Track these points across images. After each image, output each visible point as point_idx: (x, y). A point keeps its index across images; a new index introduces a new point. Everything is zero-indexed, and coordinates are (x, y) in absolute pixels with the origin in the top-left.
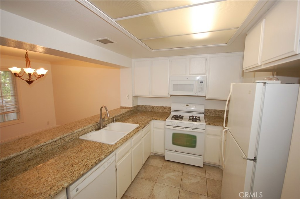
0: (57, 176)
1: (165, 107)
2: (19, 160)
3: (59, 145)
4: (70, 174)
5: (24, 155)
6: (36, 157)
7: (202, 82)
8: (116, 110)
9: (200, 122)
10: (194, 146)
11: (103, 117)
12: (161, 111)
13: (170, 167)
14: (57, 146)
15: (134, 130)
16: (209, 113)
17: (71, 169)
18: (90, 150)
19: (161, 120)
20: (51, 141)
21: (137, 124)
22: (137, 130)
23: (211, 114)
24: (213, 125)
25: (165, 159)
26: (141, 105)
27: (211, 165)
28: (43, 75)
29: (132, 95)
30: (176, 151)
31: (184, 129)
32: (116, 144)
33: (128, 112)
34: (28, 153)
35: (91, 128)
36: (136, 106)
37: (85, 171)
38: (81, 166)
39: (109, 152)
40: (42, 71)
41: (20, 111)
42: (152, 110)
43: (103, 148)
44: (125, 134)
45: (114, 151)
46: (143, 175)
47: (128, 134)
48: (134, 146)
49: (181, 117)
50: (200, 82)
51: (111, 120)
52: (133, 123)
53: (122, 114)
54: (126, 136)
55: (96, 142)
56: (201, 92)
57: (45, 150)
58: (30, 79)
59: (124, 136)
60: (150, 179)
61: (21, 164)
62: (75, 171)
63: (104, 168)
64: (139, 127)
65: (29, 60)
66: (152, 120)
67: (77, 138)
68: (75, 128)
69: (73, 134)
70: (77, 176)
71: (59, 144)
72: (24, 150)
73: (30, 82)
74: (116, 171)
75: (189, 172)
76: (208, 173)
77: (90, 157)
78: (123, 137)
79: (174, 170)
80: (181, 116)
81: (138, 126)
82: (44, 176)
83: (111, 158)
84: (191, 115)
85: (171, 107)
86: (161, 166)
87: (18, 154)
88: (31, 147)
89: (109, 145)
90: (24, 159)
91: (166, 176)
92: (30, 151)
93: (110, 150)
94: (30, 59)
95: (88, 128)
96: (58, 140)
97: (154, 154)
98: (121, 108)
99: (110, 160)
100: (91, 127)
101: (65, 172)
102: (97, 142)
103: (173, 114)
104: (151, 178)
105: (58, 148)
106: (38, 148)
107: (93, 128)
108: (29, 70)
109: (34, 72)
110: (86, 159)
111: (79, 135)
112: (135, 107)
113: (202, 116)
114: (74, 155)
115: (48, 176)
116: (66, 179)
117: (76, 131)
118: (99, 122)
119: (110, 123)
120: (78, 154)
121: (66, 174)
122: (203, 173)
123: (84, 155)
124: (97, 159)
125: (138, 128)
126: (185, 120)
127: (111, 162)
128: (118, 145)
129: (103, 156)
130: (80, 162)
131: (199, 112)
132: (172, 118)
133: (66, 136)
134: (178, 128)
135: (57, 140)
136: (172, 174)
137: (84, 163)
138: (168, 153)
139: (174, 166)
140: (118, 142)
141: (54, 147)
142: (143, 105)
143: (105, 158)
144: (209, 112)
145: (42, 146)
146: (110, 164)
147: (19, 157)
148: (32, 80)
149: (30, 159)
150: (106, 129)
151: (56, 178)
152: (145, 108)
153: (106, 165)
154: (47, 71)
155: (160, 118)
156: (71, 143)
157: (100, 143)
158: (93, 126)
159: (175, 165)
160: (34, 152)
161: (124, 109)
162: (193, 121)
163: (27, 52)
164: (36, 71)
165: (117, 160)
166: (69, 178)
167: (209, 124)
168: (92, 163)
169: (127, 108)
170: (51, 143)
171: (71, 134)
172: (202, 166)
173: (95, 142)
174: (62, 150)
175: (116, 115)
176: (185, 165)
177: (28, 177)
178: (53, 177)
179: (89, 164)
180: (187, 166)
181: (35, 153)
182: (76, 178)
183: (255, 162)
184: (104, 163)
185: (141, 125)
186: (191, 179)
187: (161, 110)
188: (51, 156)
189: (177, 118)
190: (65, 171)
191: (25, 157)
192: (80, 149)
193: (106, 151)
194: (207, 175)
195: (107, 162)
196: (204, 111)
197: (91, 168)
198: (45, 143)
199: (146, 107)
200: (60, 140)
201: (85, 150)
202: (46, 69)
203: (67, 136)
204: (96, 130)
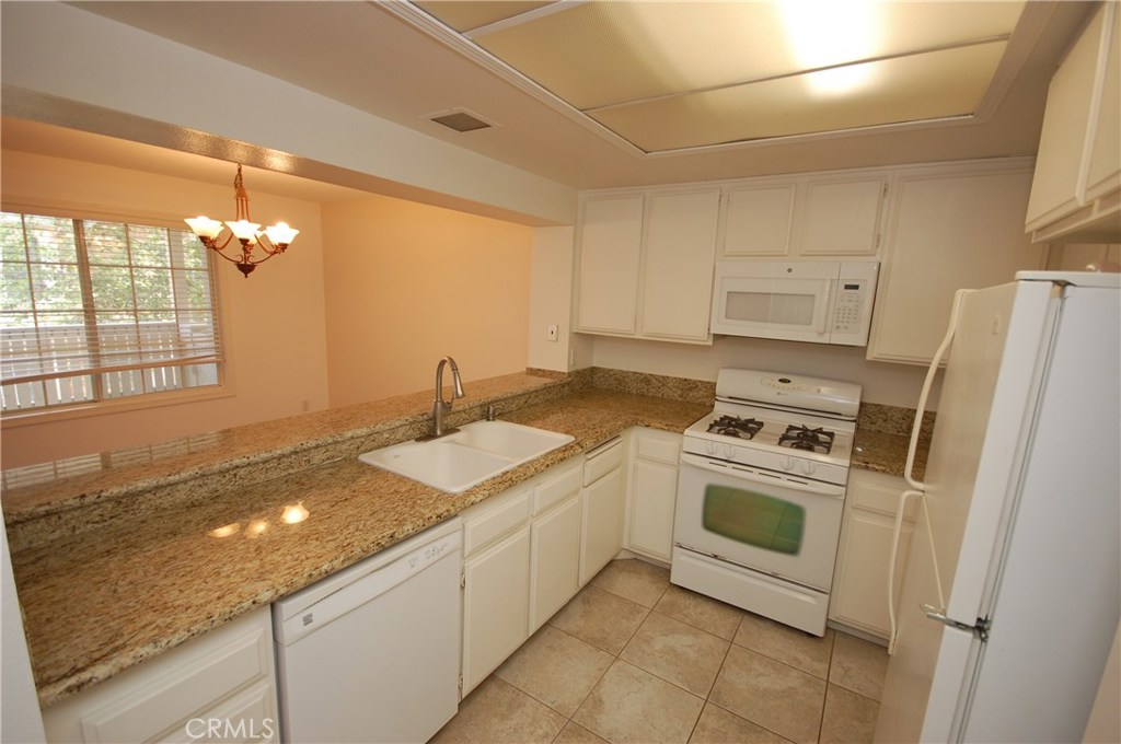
0: (249, 565)
1: (695, 382)
2: (164, 500)
3: (291, 471)
4: (289, 565)
5: (179, 487)
6: (215, 498)
7: (856, 287)
8: (506, 378)
9: (829, 451)
10: (793, 550)
11: (447, 398)
12: (676, 395)
13: (685, 612)
14: (284, 473)
15: (549, 453)
16: (880, 422)
17: (297, 549)
18: (376, 500)
19: (669, 428)
20: (264, 455)
21: (567, 433)
22: (560, 455)
23: (889, 426)
24: (884, 471)
25: (672, 581)
26: (604, 369)
27: (858, 635)
28: (284, 246)
29: (571, 328)
30: (715, 557)
31: (755, 475)
32: (469, 492)
33: (547, 389)
34: (191, 483)
35: (402, 430)
36: (585, 370)
37: (337, 564)
38: (332, 545)
39: (434, 517)
40: (282, 233)
41: (225, 361)
42: (644, 391)
43: (419, 501)
44: (511, 463)
45: (456, 516)
46: (574, 622)
47: (519, 467)
48: (541, 513)
49: (750, 425)
50: (847, 287)
51: (478, 411)
52: (554, 431)
53: (524, 395)
54: (514, 471)
55: (404, 477)
56: (846, 328)
57: (246, 482)
58: (246, 259)
59: (504, 470)
60: (598, 643)
61: (169, 512)
62: (307, 558)
63: (413, 566)
64: (572, 447)
65: (246, 197)
66: (631, 425)
67: (353, 457)
68: (348, 425)
69: (338, 442)
70: (306, 575)
71: (293, 468)
72: (178, 473)
73: (246, 269)
74: (463, 588)
75: (756, 647)
76: (840, 663)
77: (368, 523)
78: (498, 472)
79: (696, 628)
80: (752, 421)
81: (567, 442)
82: (214, 558)
83: (444, 539)
84: (799, 421)
85: (715, 384)
86: (649, 604)
87: (162, 481)
88: (202, 465)
89: (444, 494)
90: (178, 501)
91: (659, 643)
92: (197, 478)
93: (438, 512)
94: (248, 192)
95: (393, 430)
96: (289, 456)
97: (633, 556)
98: (527, 374)
99: (438, 545)
100: (401, 426)
101: (276, 557)
102: (409, 479)
103: (721, 410)
104: (605, 638)
105: (287, 482)
106: (222, 473)
107: (411, 432)
108: (244, 229)
109: (259, 234)
110: (352, 528)
111: (358, 448)
112: (579, 374)
113: (844, 431)
114: (323, 507)
115: (225, 560)
116: (273, 576)
117: (349, 434)
118: (430, 412)
119: (474, 421)
120: (334, 508)
121: (278, 562)
122: (821, 661)
123: (350, 513)
124: (385, 534)
125: (567, 448)
126: (766, 440)
127: (442, 554)
128: (473, 498)
129: (408, 528)
130: (333, 534)
131: (834, 415)
132: (711, 426)
133: (314, 445)
134: (729, 469)
135: (284, 456)
136: (687, 640)
137: (342, 538)
138: (683, 558)
139: (701, 614)
140: (475, 486)
141: (273, 475)
142: (611, 368)
143: (418, 534)
144: (881, 416)
145: (237, 467)
146: (436, 557)
147: (166, 492)
148: (252, 260)
149: (197, 503)
150: (452, 442)
151: (244, 569)
152: (616, 379)
153: (421, 559)
154: (297, 232)
155: (667, 422)
156: (328, 471)
157: (418, 482)
158: (411, 423)
159: (708, 608)
160: (213, 483)
161: (535, 378)
162: (799, 447)
163: (239, 170)
164: (264, 232)
165: (468, 549)
166: (282, 576)
167: (867, 468)
168: (367, 543)
169: (551, 374)
170: (264, 462)
171: (330, 441)
172: (820, 632)
173: (403, 479)
174: (295, 488)
175: (500, 397)
176: (747, 617)
177: (171, 554)
178: (239, 566)
179: (356, 543)
180: (758, 622)
181: (214, 486)
182: (303, 581)
183: (984, 640)
184: (412, 551)
185: (579, 439)
186: (761, 675)
187: (679, 392)
188: (258, 501)
189: (730, 426)
190: (280, 552)
191: (181, 495)
192: (347, 492)
193: (426, 511)
194: (836, 671)
195: (426, 549)
196: (855, 411)
197: (361, 560)
198: (245, 460)
199: (621, 378)
200: (293, 456)
201: (362, 498)
202: (293, 226)
203: (317, 447)
204: (418, 440)
